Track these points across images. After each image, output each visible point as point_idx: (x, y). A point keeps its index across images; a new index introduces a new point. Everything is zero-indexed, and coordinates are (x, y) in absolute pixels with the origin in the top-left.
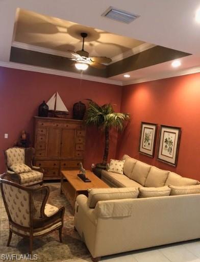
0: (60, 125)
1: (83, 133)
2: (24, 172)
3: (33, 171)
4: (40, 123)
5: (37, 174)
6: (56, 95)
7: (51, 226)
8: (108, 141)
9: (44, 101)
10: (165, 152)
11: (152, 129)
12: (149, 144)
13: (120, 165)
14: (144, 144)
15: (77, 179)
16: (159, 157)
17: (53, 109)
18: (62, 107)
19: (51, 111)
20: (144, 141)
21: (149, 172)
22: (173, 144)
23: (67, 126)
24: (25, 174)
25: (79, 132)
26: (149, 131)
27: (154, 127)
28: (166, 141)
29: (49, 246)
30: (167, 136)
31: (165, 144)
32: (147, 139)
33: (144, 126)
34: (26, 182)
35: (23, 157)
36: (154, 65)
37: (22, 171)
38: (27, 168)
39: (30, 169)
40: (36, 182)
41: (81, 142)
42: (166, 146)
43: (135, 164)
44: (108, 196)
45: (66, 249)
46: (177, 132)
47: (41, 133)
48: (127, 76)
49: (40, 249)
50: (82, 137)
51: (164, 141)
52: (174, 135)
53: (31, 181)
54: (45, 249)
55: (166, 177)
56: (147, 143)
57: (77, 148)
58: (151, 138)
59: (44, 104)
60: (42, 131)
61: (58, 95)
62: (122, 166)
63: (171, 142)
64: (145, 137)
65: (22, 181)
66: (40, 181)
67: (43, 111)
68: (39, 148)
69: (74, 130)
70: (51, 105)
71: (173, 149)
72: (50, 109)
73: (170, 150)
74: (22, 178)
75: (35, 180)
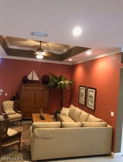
0: (34, 88)
1: (47, 92)
2: (11, 114)
3: (17, 113)
4: (23, 87)
5: (19, 115)
6: (33, 72)
7: (13, 142)
8: (62, 96)
9: (26, 76)
10: (90, 103)
12: (83, 98)
13: (67, 111)
14: (81, 98)
15: (39, 118)
16: (87, 106)
17: (31, 79)
18: (36, 78)
19: (30, 81)
21: (80, 114)
23: (38, 88)
24: (11, 115)
25: (45, 91)
26: (83, 91)
27: (85, 88)
29: (12, 154)
30: (90, 93)
31: (89, 98)
32: (82, 96)
33: (81, 88)
34: (11, 119)
35: (13, 106)
36: (82, 52)
37: (10, 113)
38: (13, 112)
39: (15, 112)
40: (17, 120)
41: (46, 97)
42: (90, 100)
43: (74, 110)
44: (42, 126)
45: (21, 155)
46: (94, 91)
47: (23, 92)
48: (70, 60)
49: (7, 154)
50: (47, 94)
51: (89, 96)
52: (93, 93)
53: (14, 119)
54: (9, 155)
55: (87, 118)
57: (44, 101)
59: (26, 77)
60: (24, 91)
61: (34, 72)
62: (68, 111)
63: (92, 97)
64: (81, 94)
65: (9, 118)
66: (20, 119)
67: (25, 81)
68: (22, 101)
69: (42, 90)
70: (30, 77)
71: (93, 101)
72: (29, 79)
74: (9, 117)
75: (17, 118)
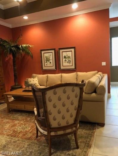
11: (52, 52)
12: (50, 63)
13: (36, 80)
14: (46, 64)
16: (61, 68)
20: (45, 62)
21: (61, 77)
22: (71, 58)
28: (65, 57)
30: (65, 54)
31: (64, 59)
32: (48, 60)
33: (43, 52)
42: (66, 60)
43: (47, 76)
46: (73, 50)
51: (63, 57)
52: (71, 52)
56: (49, 63)
58: (51, 58)
63: (69, 57)
64: (45, 59)
71: (71, 61)
73: (69, 62)
